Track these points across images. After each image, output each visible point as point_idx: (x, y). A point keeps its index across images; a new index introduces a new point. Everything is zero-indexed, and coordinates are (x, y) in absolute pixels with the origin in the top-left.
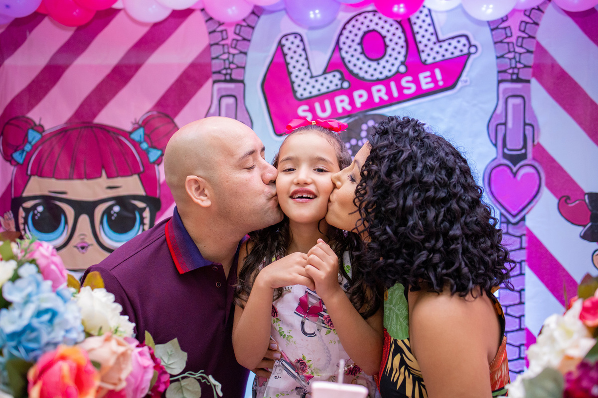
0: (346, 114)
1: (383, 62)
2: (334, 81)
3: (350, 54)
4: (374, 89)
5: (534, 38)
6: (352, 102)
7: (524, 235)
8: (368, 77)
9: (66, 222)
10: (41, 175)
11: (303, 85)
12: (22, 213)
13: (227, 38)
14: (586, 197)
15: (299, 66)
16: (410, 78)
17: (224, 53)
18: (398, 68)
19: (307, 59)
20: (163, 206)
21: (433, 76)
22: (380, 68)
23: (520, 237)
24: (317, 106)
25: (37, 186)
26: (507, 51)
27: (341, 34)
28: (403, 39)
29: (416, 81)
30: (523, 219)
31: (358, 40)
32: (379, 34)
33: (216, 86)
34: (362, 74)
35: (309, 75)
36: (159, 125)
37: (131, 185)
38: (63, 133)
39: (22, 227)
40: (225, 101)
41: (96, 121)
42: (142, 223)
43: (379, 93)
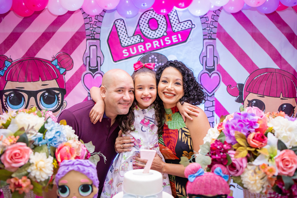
1: (157, 31)
2: (137, 39)
3: (144, 28)
4: (154, 42)
5: (217, 21)
6: (145, 48)
7: (214, 101)
8: (151, 37)
9: (24, 100)
10: (12, 81)
11: (125, 41)
12: (4, 97)
13: (92, 21)
14: (237, 85)
15: (123, 33)
16: (168, 38)
17: (91, 27)
18: (163, 34)
19: (126, 30)
21: (178, 37)
22: (156, 34)
23: (212, 101)
24: (131, 49)
25: (10, 85)
26: (207, 27)
27: (140, 19)
28: (165, 21)
29: (171, 39)
30: (213, 94)
31: (147, 22)
32: (156, 19)
33: (88, 41)
34: (149, 36)
35: (127, 36)
36: (64, 58)
37: (53, 84)
38: (21, 62)
39: (4, 103)
40: (92, 48)
41: (36, 56)
42: (58, 100)
43: (156, 44)
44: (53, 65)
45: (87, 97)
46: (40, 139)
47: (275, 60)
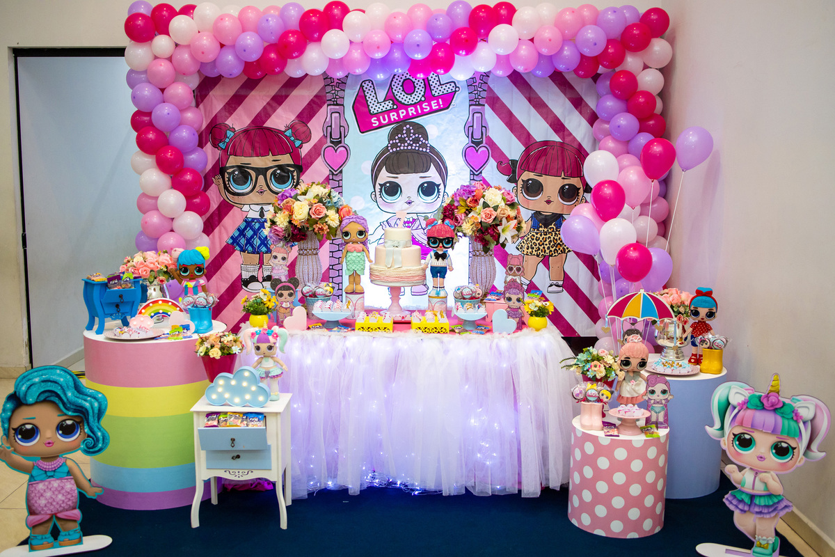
0: (395, 122)
1: (413, 95)
2: (389, 105)
3: (397, 91)
4: (409, 109)
5: (486, 83)
6: (398, 116)
7: (481, 180)
8: (406, 103)
9: (252, 180)
10: (236, 155)
11: (374, 107)
12: (226, 175)
13: (334, 82)
14: (510, 161)
15: (371, 97)
16: (427, 104)
17: (333, 90)
18: (421, 98)
19: (374, 89)
20: (304, 170)
21: (438, 103)
22: (412, 98)
24: (381, 117)
25: (233, 161)
26: (474, 90)
27: (392, 81)
28: (423, 83)
29: (430, 105)
30: (481, 173)
31: (401, 84)
32: (411, 80)
33: (329, 107)
34: (403, 101)
35: (377, 102)
36: (301, 128)
37: (286, 159)
38: (246, 132)
39: (227, 183)
40: (334, 115)
41: (264, 126)
42: (293, 179)
43: (412, 111)
44: (286, 136)
45: (328, 176)
46: (329, 202)
47: (556, 131)
